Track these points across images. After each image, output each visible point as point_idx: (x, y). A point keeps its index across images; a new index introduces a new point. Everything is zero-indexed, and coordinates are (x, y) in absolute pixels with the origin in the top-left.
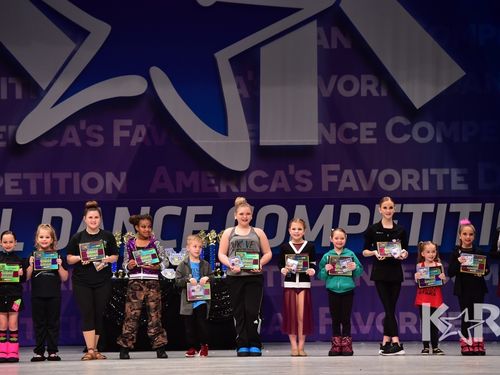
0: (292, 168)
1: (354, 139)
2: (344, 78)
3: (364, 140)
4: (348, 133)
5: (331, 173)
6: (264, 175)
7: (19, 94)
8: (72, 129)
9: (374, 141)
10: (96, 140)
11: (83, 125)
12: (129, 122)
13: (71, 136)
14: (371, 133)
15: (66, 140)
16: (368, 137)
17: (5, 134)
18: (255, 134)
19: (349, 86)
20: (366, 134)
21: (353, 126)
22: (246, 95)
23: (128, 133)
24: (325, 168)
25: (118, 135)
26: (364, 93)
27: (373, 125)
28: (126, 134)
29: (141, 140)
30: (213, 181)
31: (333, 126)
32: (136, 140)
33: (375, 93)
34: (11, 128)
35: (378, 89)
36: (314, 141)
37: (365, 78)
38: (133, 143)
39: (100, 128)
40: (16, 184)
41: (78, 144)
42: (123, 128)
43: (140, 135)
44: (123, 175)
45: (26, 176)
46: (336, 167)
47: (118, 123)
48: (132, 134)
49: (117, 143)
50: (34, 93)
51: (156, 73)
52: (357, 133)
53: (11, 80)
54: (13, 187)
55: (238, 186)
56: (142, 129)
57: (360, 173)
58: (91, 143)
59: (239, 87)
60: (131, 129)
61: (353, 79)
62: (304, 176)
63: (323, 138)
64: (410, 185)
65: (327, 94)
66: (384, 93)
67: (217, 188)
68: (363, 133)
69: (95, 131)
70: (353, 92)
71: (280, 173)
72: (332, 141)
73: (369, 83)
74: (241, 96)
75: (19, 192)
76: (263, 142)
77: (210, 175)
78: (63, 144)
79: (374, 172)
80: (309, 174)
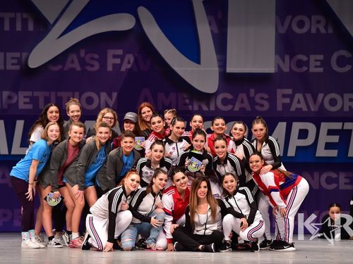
0: (252, 91)
1: (305, 69)
2: (298, 18)
3: (313, 69)
4: (300, 64)
5: (284, 96)
6: (229, 96)
7: (31, 27)
8: (74, 56)
9: (321, 70)
10: (92, 66)
11: (82, 53)
12: (120, 52)
13: (72, 62)
14: (319, 63)
15: (69, 65)
16: (316, 67)
17: (19, 59)
18: (223, 63)
19: (301, 24)
20: (314, 64)
21: (304, 58)
22: (216, 31)
23: (119, 61)
24: (280, 92)
25: (111, 62)
26: (314, 31)
27: (321, 57)
28: (118, 61)
29: (129, 66)
30: (187, 101)
31: (287, 58)
32: (125, 67)
33: (323, 31)
34: (24, 55)
35: (326, 27)
36: (271, 69)
37: (314, 18)
38: (123, 69)
39: (96, 56)
40: (28, 100)
41: (79, 69)
42: (115, 56)
43: (129, 63)
44: (115, 95)
45: (36, 94)
46: (289, 91)
47: (111, 52)
48: (122, 61)
49: (110, 68)
50: (43, 27)
51: (143, 12)
52: (307, 64)
53: (25, 16)
54: (25, 103)
55: (208, 105)
56: (131, 57)
57: (309, 96)
58: (89, 68)
59: (210, 24)
60: (122, 58)
61: (305, 19)
62: (262, 98)
63: (279, 67)
64: (350, 107)
65: (283, 31)
66: (330, 31)
67: (190, 107)
68: (312, 63)
69: (92, 59)
70: (305, 30)
71: (243, 96)
72: (286, 69)
73: (318, 22)
74: (212, 31)
75: (30, 107)
76: (229, 70)
77: (185, 96)
78: (66, 68)
79: (321, 96)
80: (266, 96)
